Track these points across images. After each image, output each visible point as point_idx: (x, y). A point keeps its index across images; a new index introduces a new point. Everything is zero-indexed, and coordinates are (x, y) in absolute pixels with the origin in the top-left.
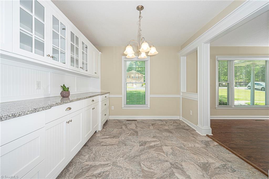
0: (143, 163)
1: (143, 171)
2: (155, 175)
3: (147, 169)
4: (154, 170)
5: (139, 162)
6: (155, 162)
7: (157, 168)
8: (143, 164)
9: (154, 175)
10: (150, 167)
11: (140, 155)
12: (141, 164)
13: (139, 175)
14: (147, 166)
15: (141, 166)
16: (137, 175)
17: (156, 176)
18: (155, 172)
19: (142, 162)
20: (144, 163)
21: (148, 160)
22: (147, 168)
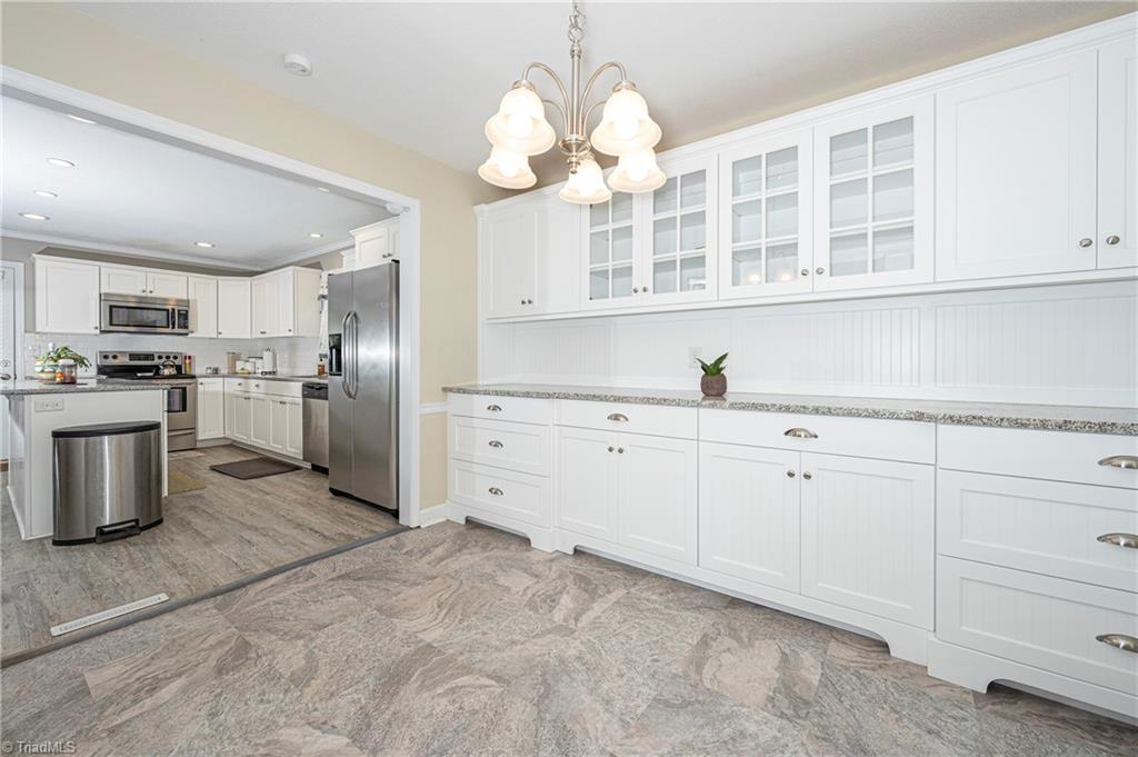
0: (492, 689)
1: (467, 670)
2: (420, 686)
3: (460, 684)
4: (433, 698)
5: (509, 683)
6: (455, 725)
7: (427, 711)
8: (487, 686)
9: (423, 682)
10: (454, 696)
11: (540, 711)
12: (493, 683)
13: (467, 655)
14: (468, 689)
15: (489, 676)
16: (469, 651)
17: (417, 685)
18: (426, 695)
19: (499, 690)
20: (493, 693)
21: (491, 714)
22: (463, 686)
